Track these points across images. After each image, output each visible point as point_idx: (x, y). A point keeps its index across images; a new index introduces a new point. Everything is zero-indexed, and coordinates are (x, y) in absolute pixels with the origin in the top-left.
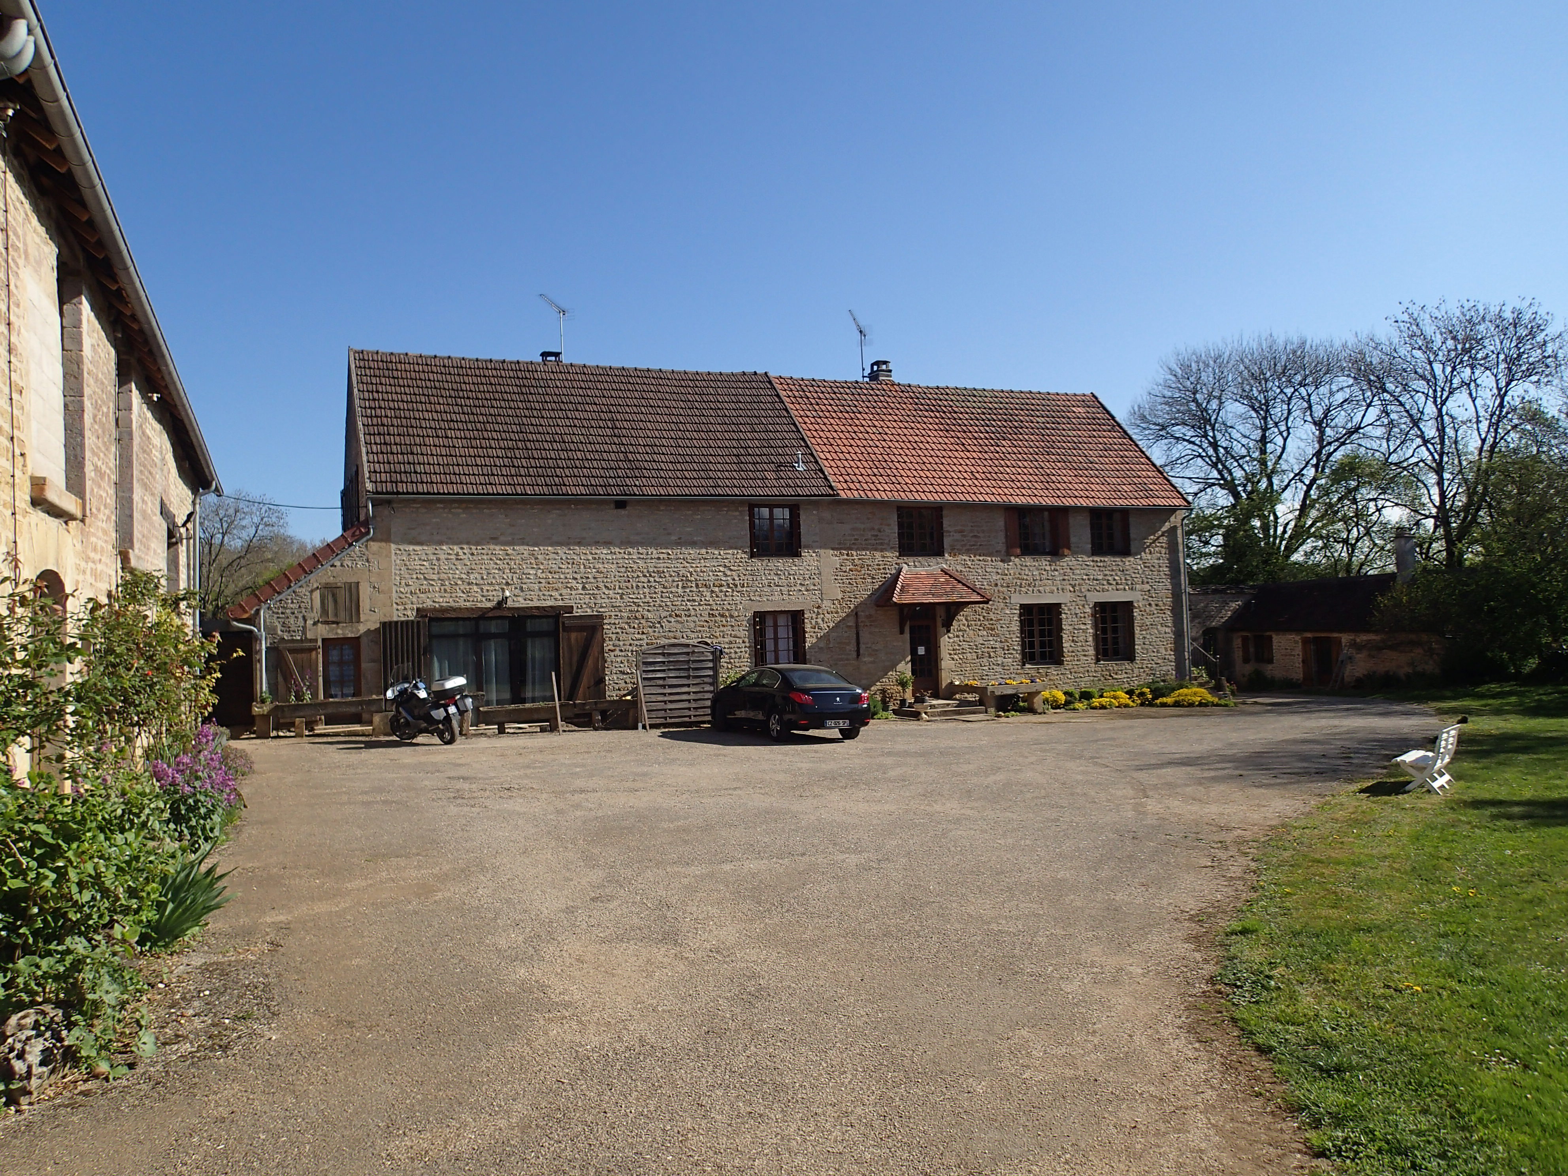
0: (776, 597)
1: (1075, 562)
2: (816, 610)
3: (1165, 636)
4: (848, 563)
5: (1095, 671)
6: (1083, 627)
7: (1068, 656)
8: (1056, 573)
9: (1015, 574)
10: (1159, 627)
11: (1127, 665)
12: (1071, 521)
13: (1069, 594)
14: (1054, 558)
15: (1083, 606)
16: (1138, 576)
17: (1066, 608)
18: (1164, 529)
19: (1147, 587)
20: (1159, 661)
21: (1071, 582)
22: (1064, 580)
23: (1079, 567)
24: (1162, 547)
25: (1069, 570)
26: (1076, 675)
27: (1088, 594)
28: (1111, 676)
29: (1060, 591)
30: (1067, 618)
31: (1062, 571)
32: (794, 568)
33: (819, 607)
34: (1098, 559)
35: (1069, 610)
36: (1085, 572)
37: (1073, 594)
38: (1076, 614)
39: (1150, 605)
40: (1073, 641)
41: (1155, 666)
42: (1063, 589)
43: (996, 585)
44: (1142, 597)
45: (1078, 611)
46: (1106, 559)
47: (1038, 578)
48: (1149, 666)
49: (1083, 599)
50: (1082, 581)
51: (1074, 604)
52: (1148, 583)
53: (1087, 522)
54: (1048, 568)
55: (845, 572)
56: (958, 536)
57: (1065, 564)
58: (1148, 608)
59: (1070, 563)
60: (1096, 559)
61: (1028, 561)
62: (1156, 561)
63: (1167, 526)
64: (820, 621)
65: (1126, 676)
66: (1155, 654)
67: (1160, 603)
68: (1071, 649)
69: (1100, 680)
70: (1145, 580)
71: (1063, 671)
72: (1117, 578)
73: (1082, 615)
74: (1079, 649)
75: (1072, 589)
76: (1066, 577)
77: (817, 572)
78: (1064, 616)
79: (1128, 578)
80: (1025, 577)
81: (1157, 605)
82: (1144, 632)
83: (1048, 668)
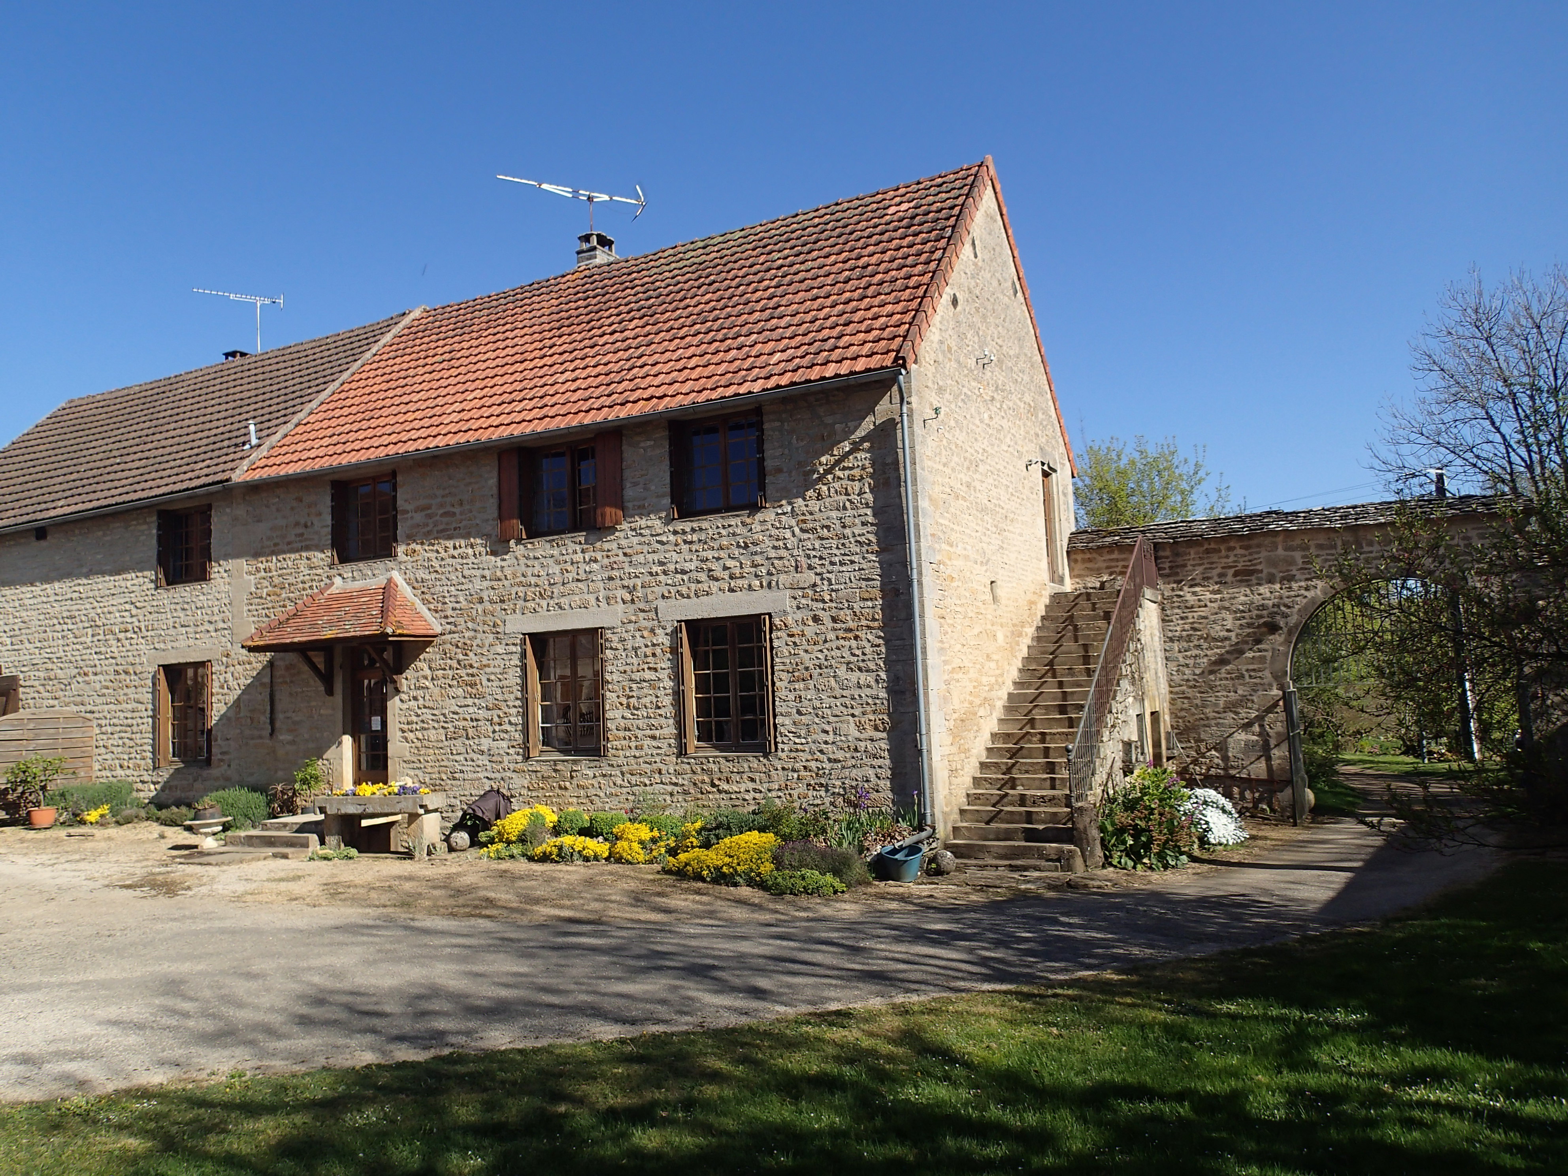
0: (182, 643)
1: (635, 540)
2: (224, 659)
3: (856, 693)
4: (266, 583)
5: (677, 773)
6: (649, 675)
7: (618, 739)
8: (595, 566)
9: (515, 576)
10: (842, 672)
11: (752, 762)
12: (630, 454)
13: (621, 607)
14: (592, 538)
15: (652, 631)
16: (783, 553)
17: (615, 638)
18: (860, 433)
19: (810, 577)
20: (840, 755)
21: (626, 583)
22: (611, 579)
23: (646, 548)
24: (851, 479)
25: (621, 558)
26: (633, 779)
27: (661, 604)
28: (713, 785)
29: (603, 604)
30: (616, 658)
31: (606, 561)
32: (201, 598)
33: (228, 656)
34: (687, 526)
35: (622, 640)
36: (656, 557)
37: (631, 608)
38: (635, 649)
39: (816, 619)
40: (628, 707)
41: (827, 765)
42: (607, 598)
43: (481, 601)
44: (795, 603)
45: (639, 642)
46: (705, 525)
47: (558, 579)
48: (813, 765)
49: (652, 615)
50: (648, 578)
51: (631, 627)
52: (810, 567)
53: (664, 449)
54: (579, 557)
55: (261, 598)
56: (419, 517)
57: (614, 546)
58: (811, 629)
59: (624, 542)
60: (680, 526)
61: (541, 547)
62: (834, 514)
63: (867, 425)
64: (229, 675)
65: (751, 785)
66: (830, 738)
67: (844, 614)
68: (623, 723)
69: (686, 793)
70: (804, 561)
71: (607, 770)
72: (730, 563)
73: (649, 651)
74: (640, 723)
75: (628, 597)
76: (615, 573)
77: (227, 601)
78: (609, 653)
79: (758, 559)
80: (533, 580)
81: (834, 620)
82: (800, 685)
83: (575, 762)
